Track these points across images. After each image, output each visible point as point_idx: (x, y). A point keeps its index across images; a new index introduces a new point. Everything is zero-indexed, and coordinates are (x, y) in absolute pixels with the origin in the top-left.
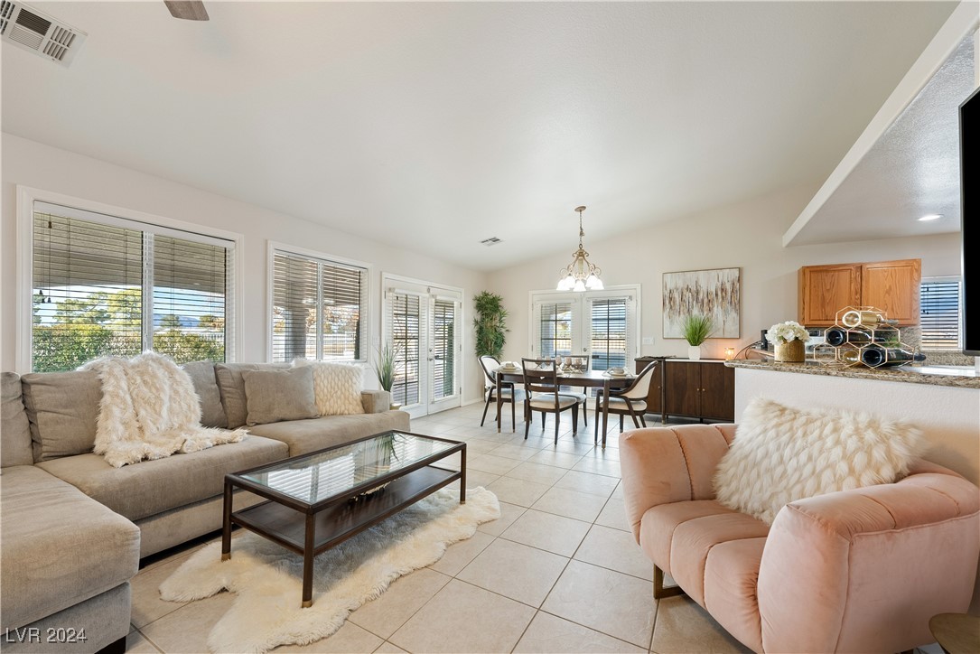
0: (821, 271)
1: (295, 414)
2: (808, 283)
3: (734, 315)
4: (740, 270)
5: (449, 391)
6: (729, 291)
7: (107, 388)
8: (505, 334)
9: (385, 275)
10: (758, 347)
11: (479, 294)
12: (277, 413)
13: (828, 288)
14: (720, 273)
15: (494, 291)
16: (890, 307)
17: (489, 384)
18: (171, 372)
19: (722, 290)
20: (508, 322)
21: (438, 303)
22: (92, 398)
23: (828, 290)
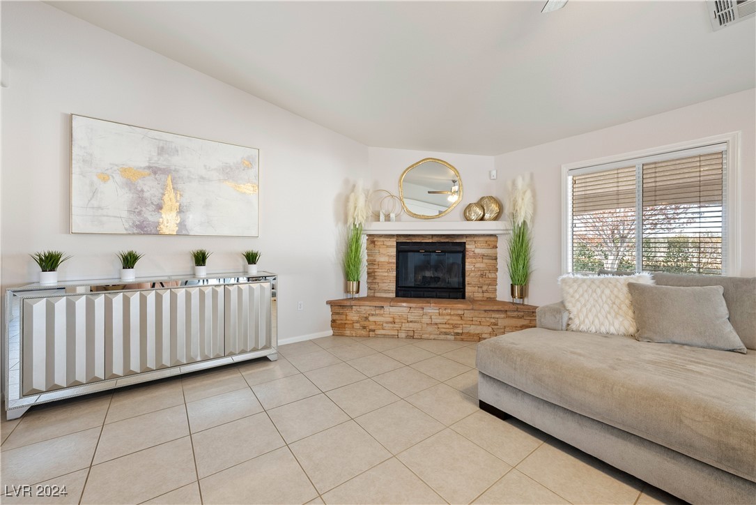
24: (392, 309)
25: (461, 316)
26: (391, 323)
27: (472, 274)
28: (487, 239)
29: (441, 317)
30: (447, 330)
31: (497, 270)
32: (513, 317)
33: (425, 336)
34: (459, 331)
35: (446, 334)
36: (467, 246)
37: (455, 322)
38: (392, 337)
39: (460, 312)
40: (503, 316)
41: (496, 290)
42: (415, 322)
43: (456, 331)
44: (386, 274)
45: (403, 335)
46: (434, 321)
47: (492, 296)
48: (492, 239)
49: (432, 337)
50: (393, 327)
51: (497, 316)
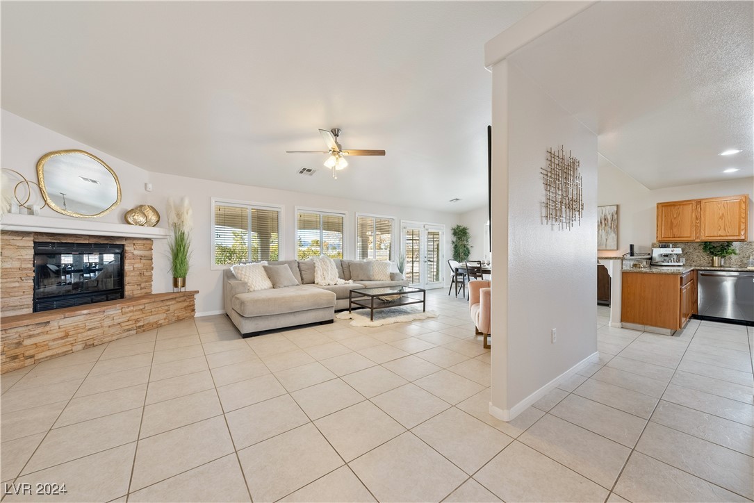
0: (670, 206)
1: (366, 279)
2: (660, 214)
3: (613, 236)
4: (618, 206)
5: (437, 279)
6: (610, 220)
7: (316, 265)
8: (470, 249)
9: (402, 221)
10: (629, 256)
11: (455, 226)
12: (360, 278)
13: (675, 216)
14: (604, 209)
15: (464, 225)
16: (722, 227)
17: (452, 274)
18: (330, 262)
19: (605, 219)
20: (471, 242)
21: (429, 233)
22: (312, 267)
23: (675, 218)
24: (62, 323)
25: (141, 310)
26: (61, 338)
27: (132, 274)
28: (144, 242)
29: (124, 316)
30: (130, 327)
31: (152, 269)
32: (180, 302)
33: (105, 340)
34: (141, 324)
35: (129, 330)
36: (127, 248)
37: (137, 317)
38: (65, 354)
39: (141, 307)
40: (174, 302)
41: (151, 285)
42: (95, 328)
43: (138, 325)
44: (17, 284)
45: (80, 347)
46: (116, 322)
47: (149, 291)
48: (148, 242)
49: (114, 338)
50: (65, 342)
51: (170, 303)
